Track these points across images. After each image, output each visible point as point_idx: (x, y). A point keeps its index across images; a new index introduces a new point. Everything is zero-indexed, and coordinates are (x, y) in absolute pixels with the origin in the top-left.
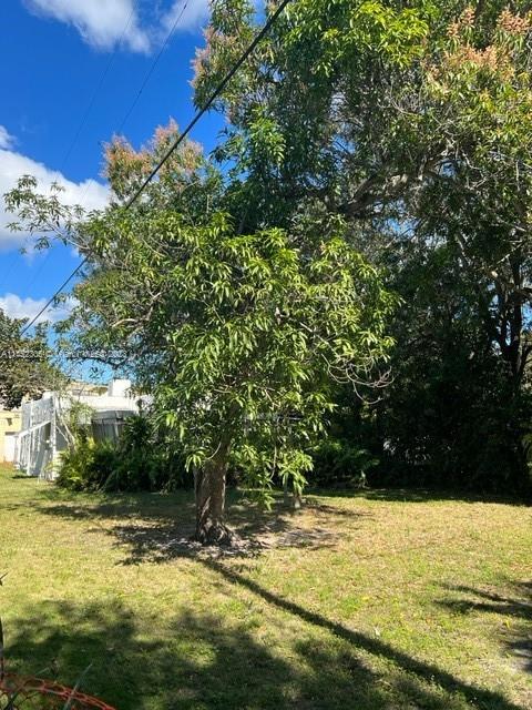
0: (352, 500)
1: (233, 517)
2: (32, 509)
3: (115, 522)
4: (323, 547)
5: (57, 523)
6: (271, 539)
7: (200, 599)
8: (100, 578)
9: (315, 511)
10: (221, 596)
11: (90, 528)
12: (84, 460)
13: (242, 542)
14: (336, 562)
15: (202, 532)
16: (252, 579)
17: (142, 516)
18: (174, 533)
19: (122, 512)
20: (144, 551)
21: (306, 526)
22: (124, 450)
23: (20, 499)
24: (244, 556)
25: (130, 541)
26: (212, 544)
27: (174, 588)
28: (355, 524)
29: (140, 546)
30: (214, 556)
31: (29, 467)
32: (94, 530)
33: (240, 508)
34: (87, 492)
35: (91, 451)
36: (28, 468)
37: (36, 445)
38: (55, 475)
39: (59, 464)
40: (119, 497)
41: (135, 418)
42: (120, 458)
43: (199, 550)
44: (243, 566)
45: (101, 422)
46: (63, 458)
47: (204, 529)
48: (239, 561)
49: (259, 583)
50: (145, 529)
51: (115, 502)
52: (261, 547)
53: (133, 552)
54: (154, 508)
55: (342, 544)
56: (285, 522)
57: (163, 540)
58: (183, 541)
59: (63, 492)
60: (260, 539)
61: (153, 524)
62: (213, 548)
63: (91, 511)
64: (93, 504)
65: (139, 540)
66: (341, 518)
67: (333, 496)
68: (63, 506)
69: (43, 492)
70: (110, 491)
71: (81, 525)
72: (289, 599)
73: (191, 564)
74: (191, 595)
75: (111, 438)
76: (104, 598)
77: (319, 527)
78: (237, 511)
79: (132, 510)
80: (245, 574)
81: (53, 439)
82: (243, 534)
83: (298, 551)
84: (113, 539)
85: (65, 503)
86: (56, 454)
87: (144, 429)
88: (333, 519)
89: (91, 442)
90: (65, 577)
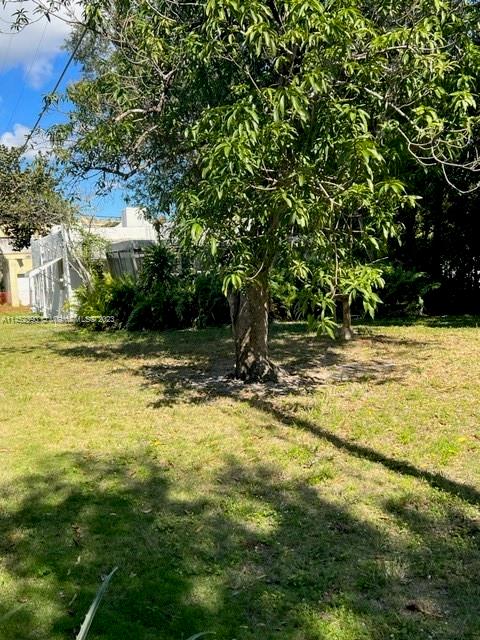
0: (410, 328)
1: (276, 352)
2: (50, 351)
3: (142, 361)
4: (391, 380)
5: (78, 364)
6: (324, 374)
7: (251, 444)
8: (129, 424)
9: (370, 342)
10: (276, 441)
11: (115, 368)
12: (102, 298)
13: (290, 379)
14: (411, 397)
15: (243, 368)
16: (311, 419)
17: (172, 354)
18: (210, 371)
19: (149, 351)
20: (178, 392)
21: (363, 358)
22: (146, 284)
23: (36, 341)
24: (296, 393)
25: (161, 381)
26: (255, 380)
27: (219, 433)
28: (421, 354)
29: (172, 385)
30: (260, 394)
31: (45, 309)
32: (120, 371)
33: (281, 342)
34: (109, 332)
35: (109, 287)
36: (44, 311)
37: (50, 285)
38: (73, 315)
39: (76, 303)
40: (145, 335)
41: (154, 248)
42: (142, 293)
43: (241, 388)
44: (297, 404)
45: (116, 255)
46: (79, 296)
47: (246, 365)
48: (291, 399)
49: (321, 425)
50: (177, 368)
51: (140, 340)
52: (315, 383)
53: (165, 393)
54: (183, 345)
55: (411, 377)
56: (338, 355)
57: (197, 378)
58: (221, 378)
59: (83, 332)
60: (311, 373)
61: (185, 361)
62: (257, 386)
63: (115, 351)
64: (116, 343)
65: (171, 380)
66: (403, 348)
67: (388, 325)
68: (83, 347)
69: (61, 334)
70: (135, 329)
71: (105, 366)
72: (362, 442)
73: (234, 404)
74: (241, 440)
75: (130, 272)
76: (135, 447)
77: (379, 359)
78: (279, 346)
79: (160, 348)
80: (301, 414)
81: (67, 277)
82: (290, 369)
83: (360, 386)
84: (140, 380)
85: (85, 344)
86: (71, 293)
87: (166, 260)
88: (393, 349)
89: (108, 277)
90: (88, 424)
